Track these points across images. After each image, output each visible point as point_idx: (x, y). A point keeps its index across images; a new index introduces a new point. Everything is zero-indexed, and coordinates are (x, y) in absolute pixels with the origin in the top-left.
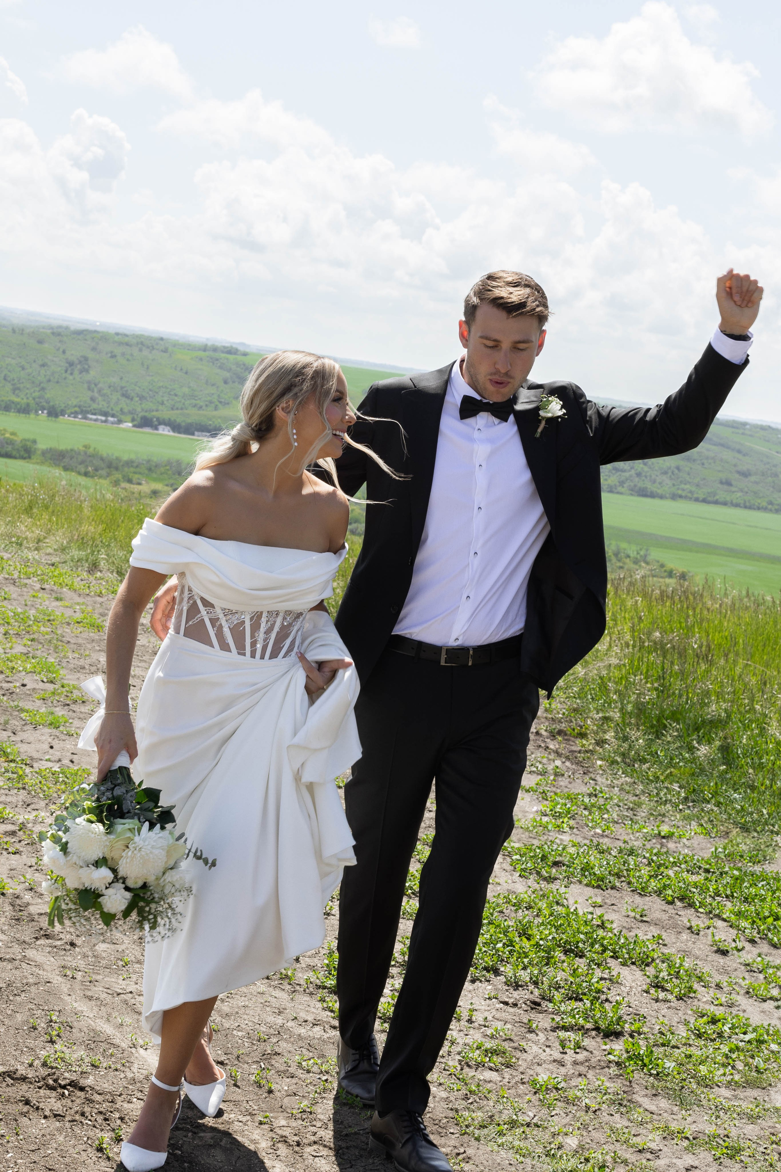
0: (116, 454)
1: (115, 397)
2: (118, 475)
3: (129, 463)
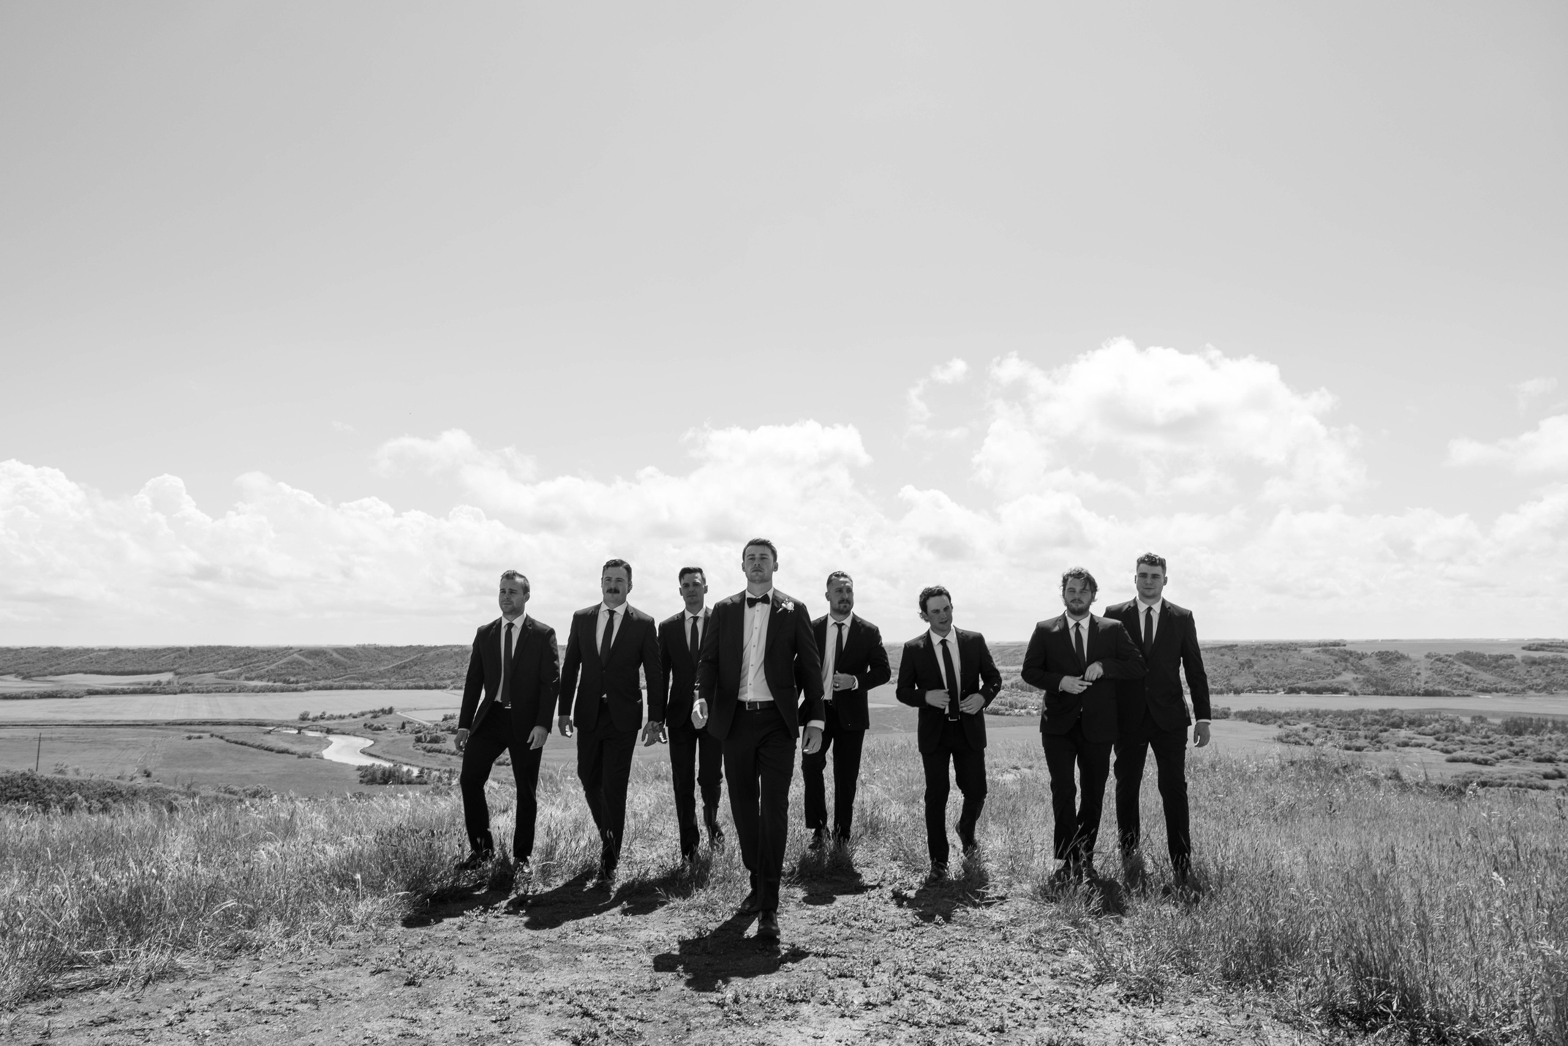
0: (1278, 710)
1: (1271, 678)
2: (1280, 722)
3: (1286, 714)
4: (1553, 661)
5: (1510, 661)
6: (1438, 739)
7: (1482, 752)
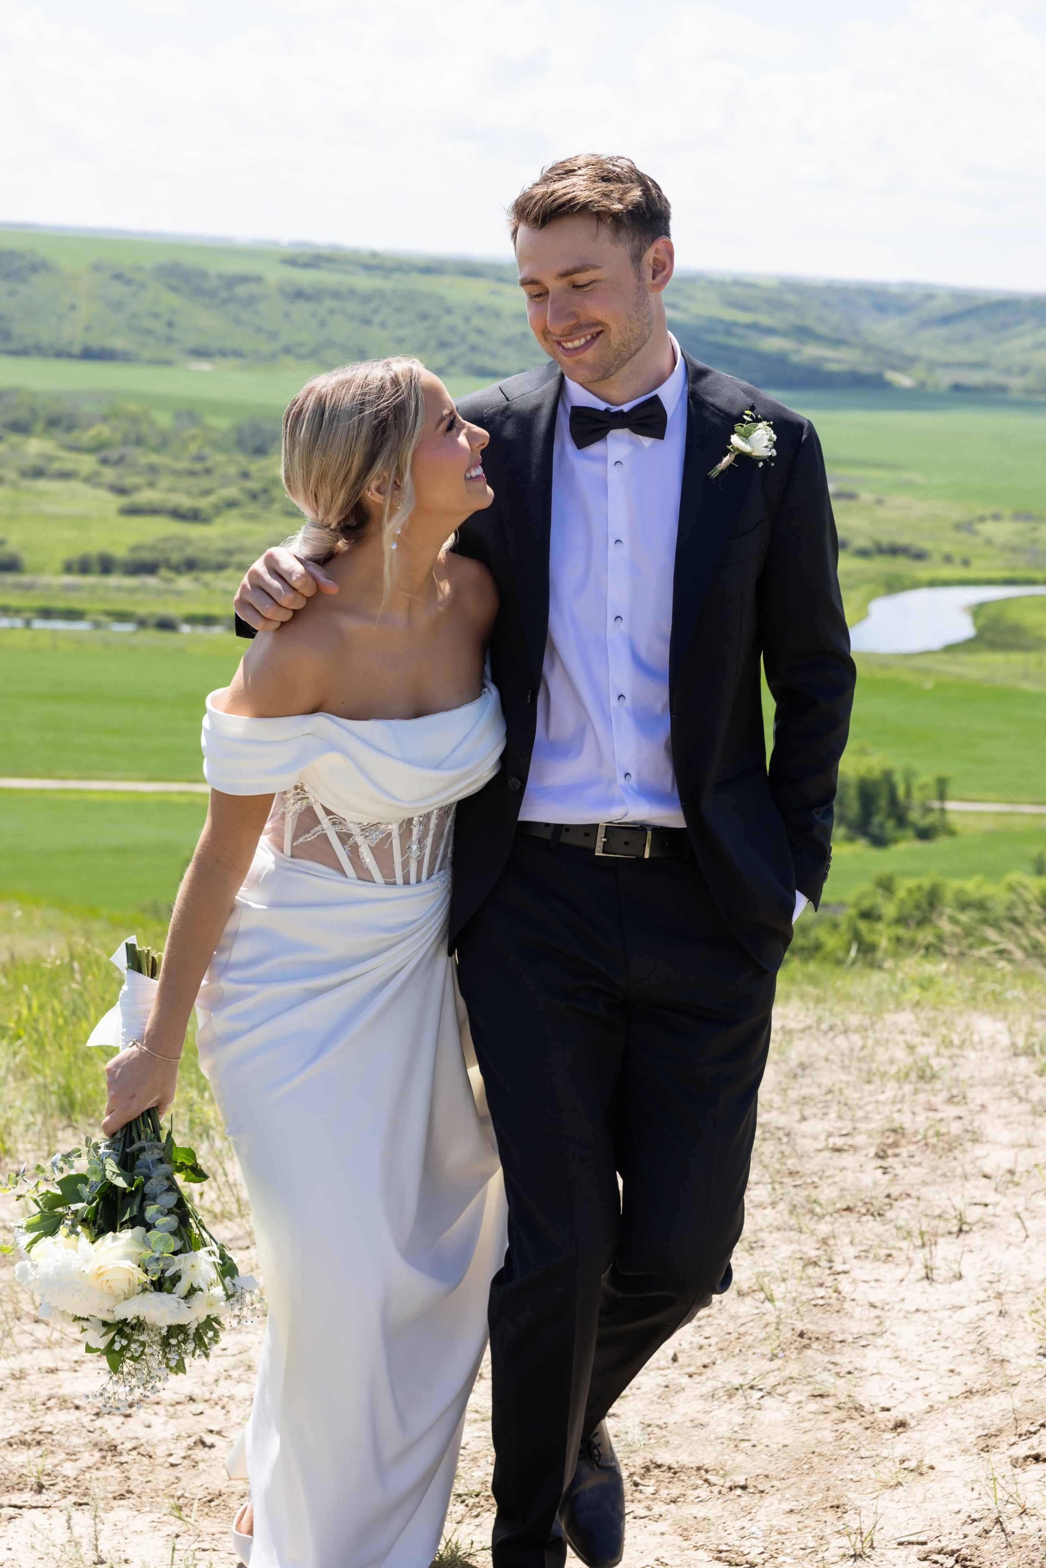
4: (336, 295)
5: (253, 288)
6: (104, 461)
7: (189, 493)
